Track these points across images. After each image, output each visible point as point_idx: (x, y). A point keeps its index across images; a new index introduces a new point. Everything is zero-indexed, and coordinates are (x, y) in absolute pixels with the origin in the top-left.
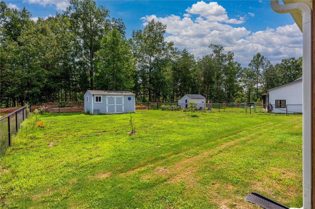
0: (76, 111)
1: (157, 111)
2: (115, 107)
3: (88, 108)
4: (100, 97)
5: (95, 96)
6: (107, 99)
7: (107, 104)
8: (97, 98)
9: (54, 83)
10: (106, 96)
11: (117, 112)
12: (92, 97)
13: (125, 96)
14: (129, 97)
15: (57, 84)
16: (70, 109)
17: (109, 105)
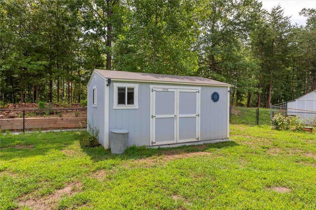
0: (70, 125)
1: (256, 128)
2: (177, 123)
3: (95, 126)
4: (133, 89)
5: (116, 86)
6: (153, 95)
7: (153, 112)
8: (121, 92)
9: (31, 60)
10: (152, 86)
11: (180, 139)
12: (107, 89)
13: (205, 88)
14: (214, 90)
15: (37, 64)
16: (55, 121)
17: (158, 116)
